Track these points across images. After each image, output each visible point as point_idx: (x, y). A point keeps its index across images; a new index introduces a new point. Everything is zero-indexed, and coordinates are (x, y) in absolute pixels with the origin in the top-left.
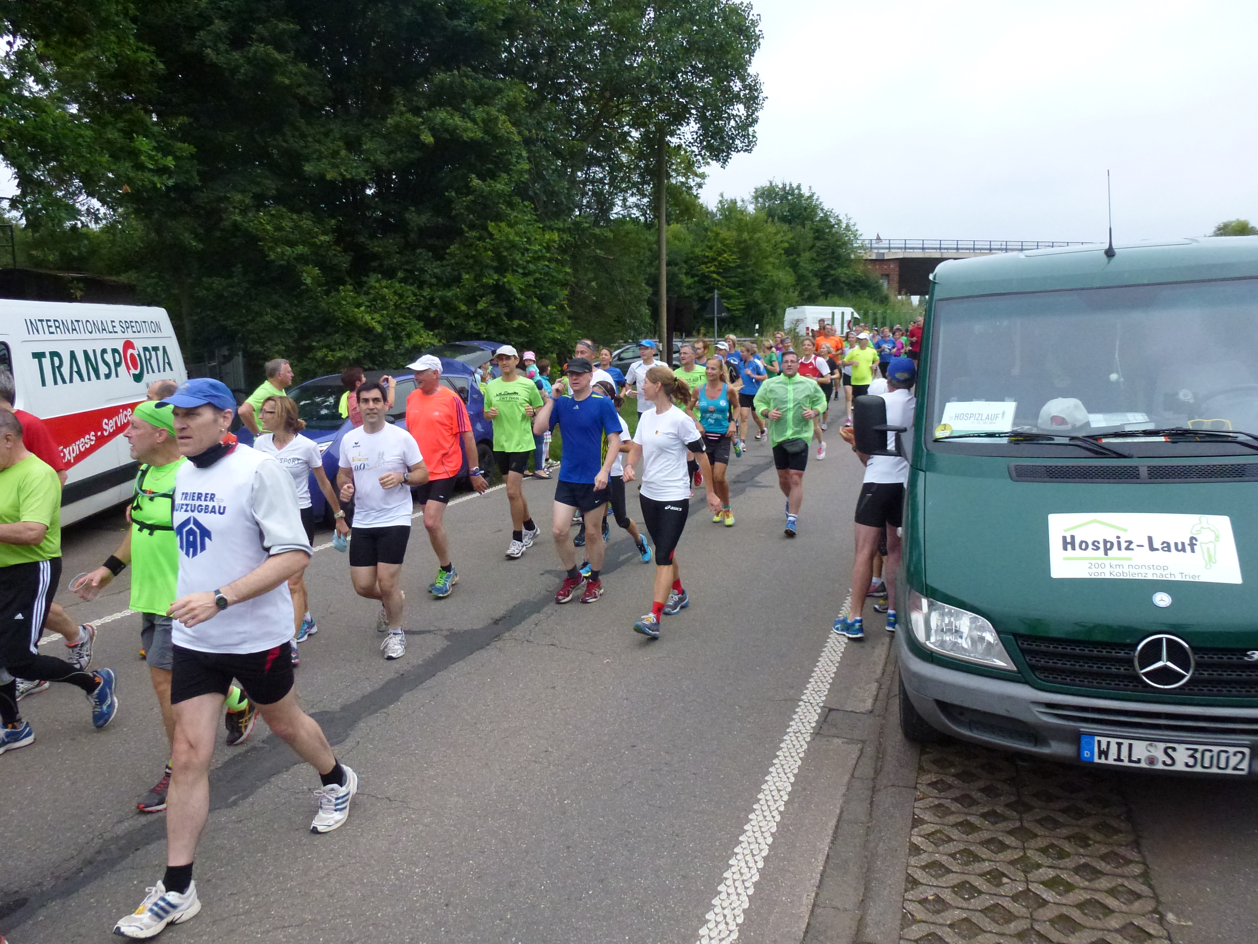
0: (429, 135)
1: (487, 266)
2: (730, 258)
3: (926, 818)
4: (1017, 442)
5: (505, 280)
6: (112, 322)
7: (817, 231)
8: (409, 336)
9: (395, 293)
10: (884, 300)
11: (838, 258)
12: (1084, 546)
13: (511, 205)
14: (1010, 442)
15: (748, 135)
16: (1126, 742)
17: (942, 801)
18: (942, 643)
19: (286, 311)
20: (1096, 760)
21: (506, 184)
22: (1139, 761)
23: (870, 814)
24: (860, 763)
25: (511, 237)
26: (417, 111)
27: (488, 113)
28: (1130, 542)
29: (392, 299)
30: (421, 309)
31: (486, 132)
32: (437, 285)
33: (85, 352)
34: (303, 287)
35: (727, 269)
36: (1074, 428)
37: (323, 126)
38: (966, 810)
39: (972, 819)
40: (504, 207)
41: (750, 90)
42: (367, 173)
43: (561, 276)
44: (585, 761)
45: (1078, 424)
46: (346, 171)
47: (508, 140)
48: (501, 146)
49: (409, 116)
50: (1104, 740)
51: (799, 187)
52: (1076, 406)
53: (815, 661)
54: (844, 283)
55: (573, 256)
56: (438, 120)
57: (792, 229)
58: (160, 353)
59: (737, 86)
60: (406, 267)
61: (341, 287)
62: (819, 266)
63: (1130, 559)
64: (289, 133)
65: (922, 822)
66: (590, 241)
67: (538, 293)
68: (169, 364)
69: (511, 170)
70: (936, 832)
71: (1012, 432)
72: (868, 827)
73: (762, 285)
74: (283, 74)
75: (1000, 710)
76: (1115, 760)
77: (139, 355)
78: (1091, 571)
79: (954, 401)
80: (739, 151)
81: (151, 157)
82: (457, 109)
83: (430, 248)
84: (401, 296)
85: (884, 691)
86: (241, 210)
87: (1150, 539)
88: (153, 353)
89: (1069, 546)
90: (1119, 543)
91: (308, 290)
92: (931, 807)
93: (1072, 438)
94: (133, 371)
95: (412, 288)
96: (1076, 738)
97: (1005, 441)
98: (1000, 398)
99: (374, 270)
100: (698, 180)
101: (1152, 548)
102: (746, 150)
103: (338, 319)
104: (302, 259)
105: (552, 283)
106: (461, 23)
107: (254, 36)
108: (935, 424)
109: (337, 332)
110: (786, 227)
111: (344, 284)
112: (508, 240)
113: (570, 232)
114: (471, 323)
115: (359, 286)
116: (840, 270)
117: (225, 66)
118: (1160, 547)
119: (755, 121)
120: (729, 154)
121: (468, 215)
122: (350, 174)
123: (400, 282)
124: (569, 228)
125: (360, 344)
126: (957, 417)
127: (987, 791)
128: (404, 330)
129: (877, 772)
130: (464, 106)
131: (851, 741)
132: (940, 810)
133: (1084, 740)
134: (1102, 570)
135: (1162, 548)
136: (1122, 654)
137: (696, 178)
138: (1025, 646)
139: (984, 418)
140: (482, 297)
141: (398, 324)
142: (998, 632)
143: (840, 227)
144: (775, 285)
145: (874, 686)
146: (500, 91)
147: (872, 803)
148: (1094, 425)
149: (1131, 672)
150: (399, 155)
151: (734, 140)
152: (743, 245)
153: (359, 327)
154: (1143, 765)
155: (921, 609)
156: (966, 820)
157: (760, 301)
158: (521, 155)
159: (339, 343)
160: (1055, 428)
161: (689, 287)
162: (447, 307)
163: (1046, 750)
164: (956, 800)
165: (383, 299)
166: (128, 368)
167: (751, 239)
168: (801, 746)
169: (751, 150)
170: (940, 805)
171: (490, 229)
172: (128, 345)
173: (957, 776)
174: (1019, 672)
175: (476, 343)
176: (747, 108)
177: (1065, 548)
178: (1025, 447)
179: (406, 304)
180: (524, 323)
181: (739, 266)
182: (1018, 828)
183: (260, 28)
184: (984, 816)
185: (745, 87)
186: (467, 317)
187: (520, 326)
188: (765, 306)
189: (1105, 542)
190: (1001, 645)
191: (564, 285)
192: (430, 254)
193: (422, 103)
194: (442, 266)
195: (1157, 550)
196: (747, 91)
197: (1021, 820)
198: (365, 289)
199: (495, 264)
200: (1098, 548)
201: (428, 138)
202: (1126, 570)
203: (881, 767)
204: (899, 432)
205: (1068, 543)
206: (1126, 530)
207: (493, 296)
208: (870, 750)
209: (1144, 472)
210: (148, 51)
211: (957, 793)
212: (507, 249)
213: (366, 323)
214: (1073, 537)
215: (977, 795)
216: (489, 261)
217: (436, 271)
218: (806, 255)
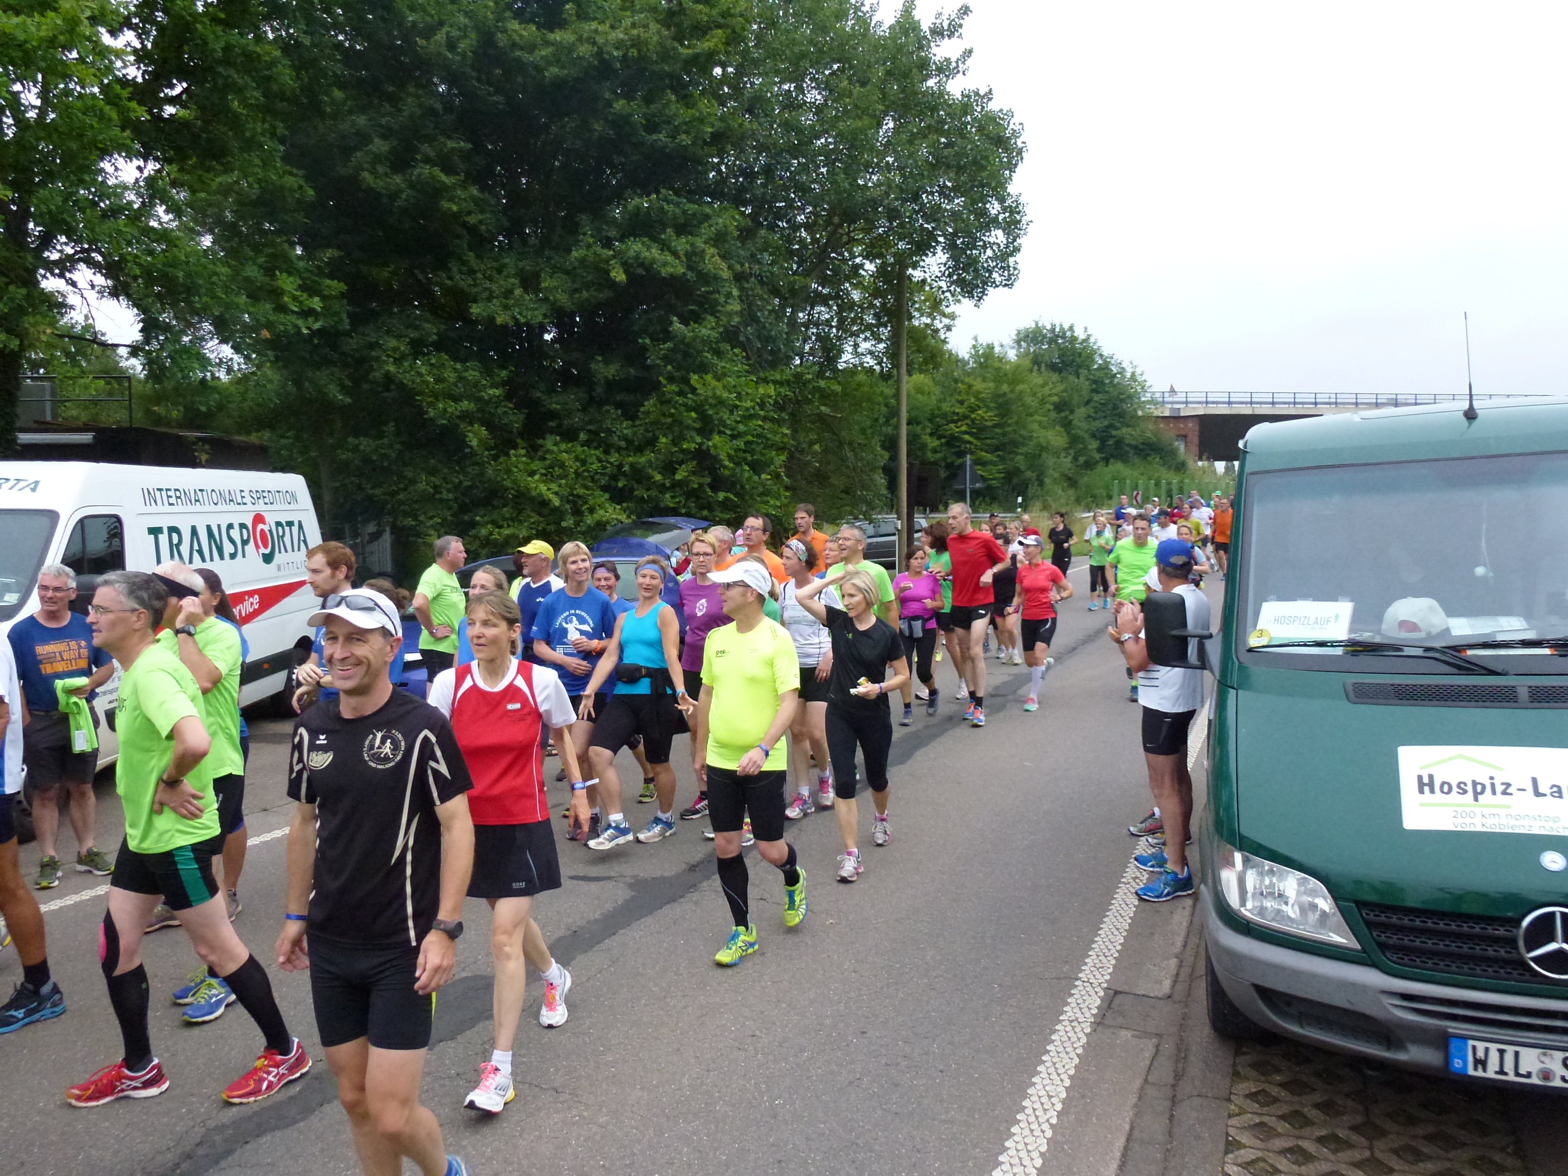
0: (621, 271)
1: (688, 427)
2: (986, 416)
3: (1243, 1141)
4: (1355, 653)
5: (710, 443)
6: (242, 491)
7: (1095, 382)
8: (592, 511)
9: (577, 458)
10: (1181, 467)
11: (1121, 415)
12: (1446, 789)
13: (718, 353)
14: (1346, 653)
15: (1009, 267)
16: (1510, 1050)
17: (1266, 1119)
18: (1262, 911)
19: (444, 479)
20: (1471, 1072)
21: (713, 328)
22: (1529, 1075)
23: (1170, 1134)
24: (1156, 1064)
25: (719, 393)
26: (608, 243)
27: (692, 245)
28: (1508, 785)
29: (572, 466)
30: (607, 478)
31: (690, 268)
32: (626, 449)
33: (209, 528)
34: (467, 450)
35: (982, 429)
36: (1430, 636)
37: (495, 260)
38: (1297, 1132)
39: (1307, 1145)
40: (709, 356)
41: (1012, 213)
42: (545, 316)
43: (777, 438)
44: (802, 1050)
45: (1434, 631)
46: (520, 314)
47: (716, 278)
48: (707, 283)
49: (599, 249)
50: (1481, 1046)
51: (1071, 328)
52: (1431, 609)
53: (1096, 929)
54: (1129, 445)
55: (792, 415)
56: (631, 253)
57: (1063, 379)
58: (295, 529)
59: (994, 208)
60: (590, 427)
61: (512, 452)
62: (1098, 424)
63: (1508, 807)
64: (455, 269)
65: (1239, 1145)
66: (814, 397)
67: (749, 458)
68: (305, 542)
69: (719, 311)
70: (1258, 1160)
71: (1349, 641)
72: (1168, 1150)
73: (1025, 449)
74: (451, 200)
75: (1339, 1000)
76: (1496, 1073)
77: (270, 531)
78: (1456, 821)
79: (1272, 600)
80: (997, 286)
81: (295, 298)
82: (654, 239)
83: (618, 405)
84: (584, 462)
85: (1185, 971)
86: (395, 359)
87: (1535, 781)
88: (287, 529)
89: (1426, 789)
90: (1493, 785)
91: (473, 454)
92: (1250, 1126)
93: (1427, 649)
94: (263, 550)
95: (597, 452)
96: (1442, 1041)
97: (1339, 651)
98: (1331, 596)
99: (552, 431)
100: (946, 321)
101: (1538, 794)
102: (1006, 285)
103: (507, 489)
104: (466, 416)
105: (766, 447)
106: (661, 137)
107: (418, 157)
108: (1249, 629)
109: (505, 506)
110: (1055, 377)
111: (515, 447)
112: (714, 396)
113: (789, 385)
114: (668, 496)
115: (533, 450)
116: (1124, 430)
117: (384, 191)
118: (1547, 791)
119: (1017, 250)
120: (985, 289)
121: (665, 366)
122: (525, 317)
123: (582, 446)
124: (788, 382)
125: (532, 520)
126: (1278, 620)
127: (1326, 1107)
128: (586, 503)
129: (1178, 1076)
130: (663, 236)
131: (1146, 1035)
132: (1262, 1130)
133: (1454, 1044)
134: (1472, 821)
135: (1552, 794)
136: (1501, 932)
137: (944, 319)
138: (1371, 917)
139: (1311, 622)
140: (681, 463)
141: (579, 496)
142: (1335, 898)
143: (1125, 377)
144: (1043, 448)
145: (1173, 962)
146: (707, 217)
147: (1172, 1117)
148: (1455, 632)
149: (1514, 955)
150: (585, 294)
151: (991, 272)
152: (1001, 400)
153: (532, 499)
154: (1535, 1080)
155: (1233, 865)
156: (1298, 1146)
157: (1023, 468)
158: (731, 293)
159: (508, 519)
160: (1404, 635)
161: (935, 451)
162: (639, 475)
163: (1402, 1057)
164: (1282, 1117)
165: (562, 465)
166: (257, 547)
167: (1012, 391)
168: (1079, 1039)
169: (1012, 284)
170: (1262, 1124)
171: (692, 382)
172: (259, 519)
173: (1283, 1085)
174: (1364, 951)
175: (672, 520)
176: (1008, 234)
177: (1421, 791)
178: (1366, 661)
179: (589, 472)
180: (732, 496)
181: (996, 426)
182: (1368, 1160)
183: (426, 148)
184: (1321, 1140)
185: (1004, 210)
186: (662, 488)
187: (727, 499)
188: (1029, 474)
189: (1475, 784)
190: (1339, 914)
191: (781, 449)
192: (620, 412)
193: (613, 233)
194: (633, 426)
195: (1545, 795)
196: (1007, 214)
197: (1371, 1148)
198: (540, 453)
199: (697, 425)
200: (1465, 792)
201: (619, 275)
202: (1503, 821)
203: (1184, 1068)
204: (1202, 639)
205: (1425, 784)
206: (1501, 769)
207: (695, 463)
208: (1168, 1047)
209: (1523, 693)
210: (295, 175)
211: (1285, 1109)
212: (712, 406)
213: (540, 495)
214: (1431, 777)
215: (1311, 1113)
216: (690, 422)
217: (625, 432)
218: (1081, 412)
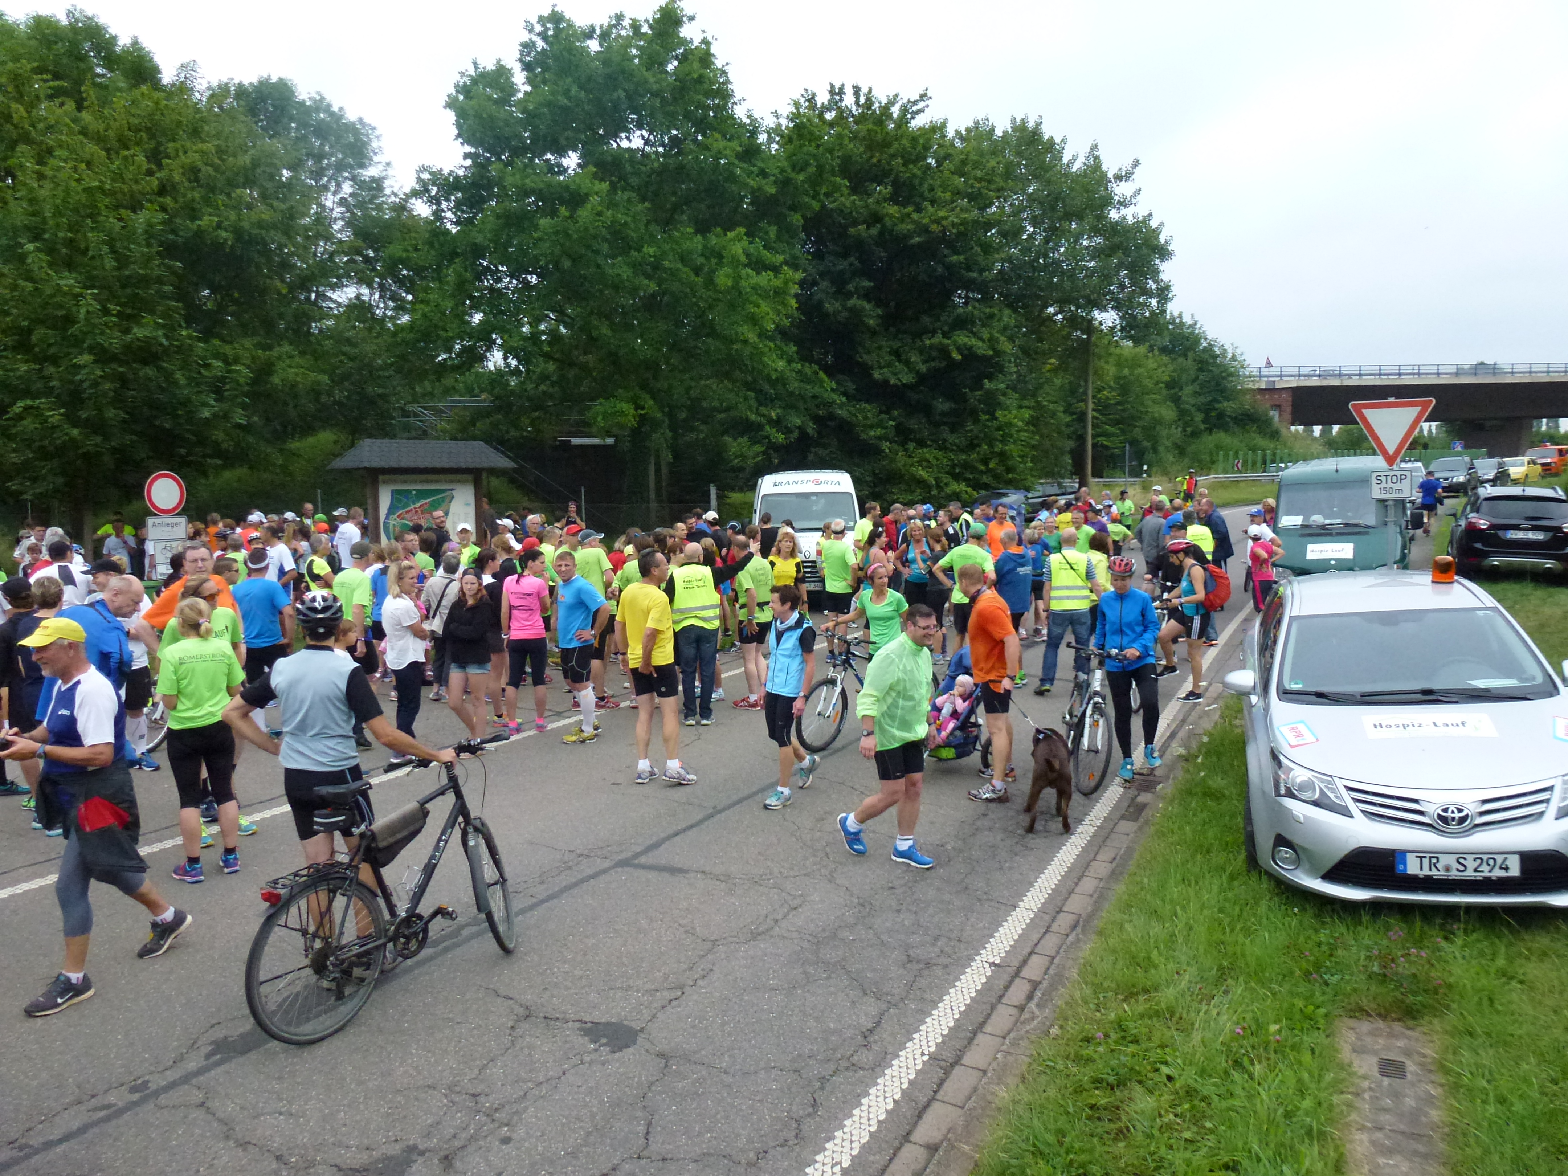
0: (957, 353)
1: (995, 439)
2: (1110, 396)
7: (1201, 362)
9: (934, 457)
10: (1275, 435)
11: (1223, 391)
13: (1005, 396)
21: (1003, 382)
25: (1008, 419)
26: (945, 335)
27: (991, 334)
31: (992, 348)
32: (958, 451)
36: (1318, 523)
40: (1001, 398)
51: (1180, 316)
52: (1321, 518)
54: (1230, 416)
56: (961, 341)
57: (1174, 360)
59: (1151, 285)
60: (931, 438)
62: (1202, 399)
71: (1301, 525)
73: (1142, 422)
83: (949, 425)
93: (1318, 526)
97: (1299, 527)
99: (911, 440)
103: (904, 475)
110: (1165, 359)
116: (1225, 404)
121: (980, 405)
125: (918, 491)
126: (1285, 521)
139: (1293, 521)
140: (992, 459)
141: (939, 478)
143: (1226, 357)
148: (1324, 523)
152: (1123, 381)
153: (916, 480)
158: (1011, 360)
159: (904, 491)
160: (1313, 523)
171: (996, 414)
178: (1304, 528)
179: (941, 464)
185: (1158, 286)
192: (949, 429)
195: (1334, 551)
196: (1160, 288)
199: (1000, 438)
201: (957, 356)
209: (1335, 534)
216: (996, 436)
218: (1188, 390)
